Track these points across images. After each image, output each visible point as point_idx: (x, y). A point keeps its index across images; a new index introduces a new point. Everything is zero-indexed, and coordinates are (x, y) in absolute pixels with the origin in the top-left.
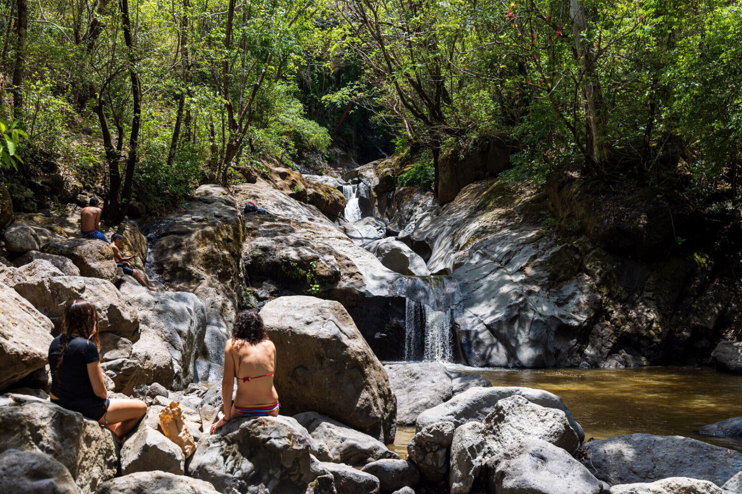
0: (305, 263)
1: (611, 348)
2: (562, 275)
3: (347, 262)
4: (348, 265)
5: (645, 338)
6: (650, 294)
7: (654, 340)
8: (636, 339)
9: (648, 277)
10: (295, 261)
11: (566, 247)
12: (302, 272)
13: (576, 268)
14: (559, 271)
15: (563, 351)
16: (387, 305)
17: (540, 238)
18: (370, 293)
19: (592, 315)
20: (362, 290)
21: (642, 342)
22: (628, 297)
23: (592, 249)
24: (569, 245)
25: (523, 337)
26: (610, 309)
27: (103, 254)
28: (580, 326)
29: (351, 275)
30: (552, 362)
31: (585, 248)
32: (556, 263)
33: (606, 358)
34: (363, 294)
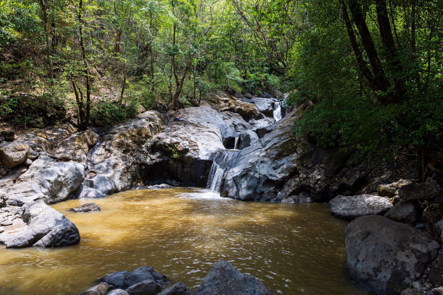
0: (172, 145)
1: (291, 192)
2: (285, 154)
3: (195, 144)
4: (194, 146)
5: (312, 188)
6: (323, 166)
7: (317, 190)
8: (308, 188)
9: (326, 156)
10: (167, 144)
11: (292, 139)
12: (170, 148)
13: (293, 150)
14: (284, 151)
15: (266, 192)
16: (206, 164)
17: (284, 134)
18: (200, 158)
19: (288, 175)
20: (196, 157)
21: (311, 190)
22: (313, 166)
23: (303, 141)
24: (294, 138)
25: (244, 184)
26: (300, 172)
27: (16, 149)
28: (277, 180)
29: (194, 150)
30: (257, 198)
31: (299, 140)
32: (284, 147)
33: (287, 197)
34: (196, 159)
